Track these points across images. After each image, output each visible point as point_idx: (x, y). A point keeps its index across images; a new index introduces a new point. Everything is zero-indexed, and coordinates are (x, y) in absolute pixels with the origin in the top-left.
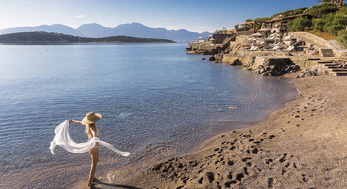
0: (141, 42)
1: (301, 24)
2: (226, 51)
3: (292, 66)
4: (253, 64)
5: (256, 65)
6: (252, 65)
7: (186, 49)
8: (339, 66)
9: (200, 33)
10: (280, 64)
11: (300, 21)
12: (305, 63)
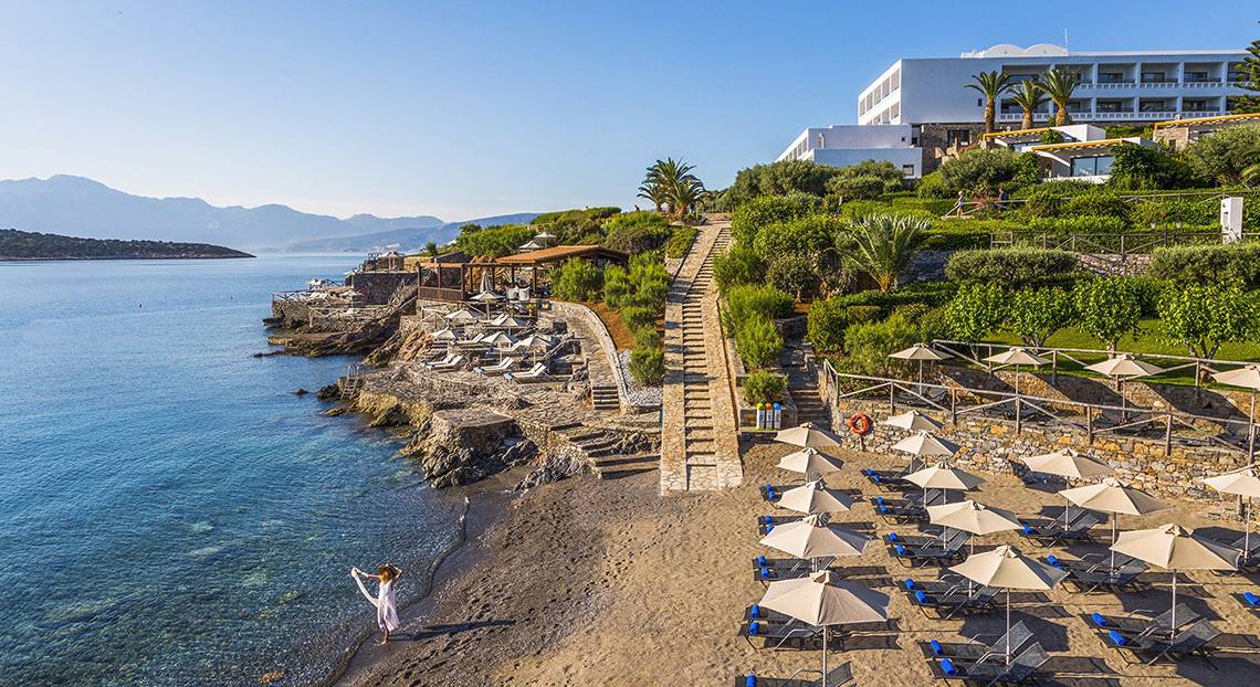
0: (98, 255)
1: (578, 281)
2: (387, 349)
3: (519, 445)
4: (427, 435)
5: (435, 439)
6: (424, 439)
7: (264, 321)
8: (615, 446)
9: (341, 219)
10: (490, 439)
11: (576, 272)
12: (546, 437)
